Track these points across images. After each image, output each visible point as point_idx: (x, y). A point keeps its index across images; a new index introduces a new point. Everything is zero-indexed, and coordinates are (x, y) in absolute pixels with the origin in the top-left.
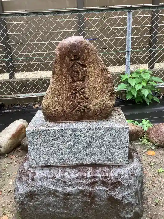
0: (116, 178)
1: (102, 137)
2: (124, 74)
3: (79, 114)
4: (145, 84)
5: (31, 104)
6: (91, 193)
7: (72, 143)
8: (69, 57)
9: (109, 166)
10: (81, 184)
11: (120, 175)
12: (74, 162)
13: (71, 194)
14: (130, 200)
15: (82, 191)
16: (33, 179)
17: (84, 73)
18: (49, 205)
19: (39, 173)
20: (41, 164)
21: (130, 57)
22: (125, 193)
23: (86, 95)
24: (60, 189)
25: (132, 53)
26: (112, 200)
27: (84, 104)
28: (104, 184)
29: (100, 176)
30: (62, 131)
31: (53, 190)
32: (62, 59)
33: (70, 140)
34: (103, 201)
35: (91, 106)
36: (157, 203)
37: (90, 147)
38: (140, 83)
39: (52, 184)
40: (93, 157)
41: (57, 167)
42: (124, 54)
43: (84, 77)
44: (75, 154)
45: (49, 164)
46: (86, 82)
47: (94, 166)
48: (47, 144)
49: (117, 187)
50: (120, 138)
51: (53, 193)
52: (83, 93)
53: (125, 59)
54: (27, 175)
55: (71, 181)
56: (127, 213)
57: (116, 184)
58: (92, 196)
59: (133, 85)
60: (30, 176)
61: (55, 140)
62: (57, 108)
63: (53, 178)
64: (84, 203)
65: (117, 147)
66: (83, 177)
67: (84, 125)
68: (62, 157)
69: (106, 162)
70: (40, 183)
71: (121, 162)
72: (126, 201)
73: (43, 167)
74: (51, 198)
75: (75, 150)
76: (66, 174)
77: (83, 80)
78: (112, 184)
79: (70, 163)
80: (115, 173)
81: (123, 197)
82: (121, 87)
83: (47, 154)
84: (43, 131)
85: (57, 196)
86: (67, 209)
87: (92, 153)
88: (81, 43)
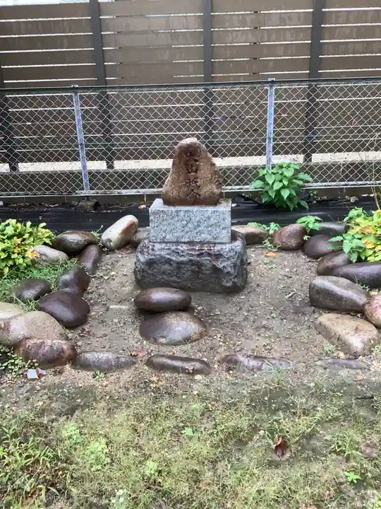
0: (218, 251)
1: (209, 218)
2: (263, 168)
3: (192, 199)
4: (286, 183)
5: (135, 204)
6: (198, 262)
7: (185, 222)
8: (186, 154)
9: (215, 244)
10: (192, 255)
11: (222, 249)
12: (187, 240)
13: (182, 263)
14: (229, 269)
15: (191, 260)
16: (153, 250)
17: (198, 165)
18: (164, 273)
19: (157, 246)
20: (159, 241)
21: (272, 145)
22: (225, 264)
23: (198, 184)
24: (174, 258)
25: (274, 140)
26: (215, 269)
27: (196, 191)
28: (209, 255)
29: (206, 249)
30: (177, 212)
31: (168, 259)
32: (180, 155)
33: (183, 220)
34: (207, 270)
35: (202, 193)
36: (258, 285)
37: (199, 226)
38: (281, 181)
39: (168, 254)
40: (202, 235)
41: (173, 242)
42: (264, 140)
43: (197, 170)
44: (187, 232)
45: (166, 240)
46: (198, 172)
47: (202, 243)
48: (165, 222)
49: (220, 258)
50: (224, 220)
51: (169, 261)
52: (196, 182)
53: (265, 147)
54: (148, 247)
55: (183, 252)
56: (227, 282)
57: (218, 256)
58: (199, 265)
59: (271, 183)
60: (151, 247)
61: (171, 219)
62: (174, 193)
63: (169, 249)
64: (193, 271)
65: (221, 228)
66: (193, 250)
67: (195, 208)
68: (175, 234)
69: (212, 241)
70: (158, 253)
71: (224, 240)
72: (226, 271)
73: (160, 243)
74: (167, 267)
75: (187, 229)
76: (179, 247)
77: (196, 172)
78: (215, 255)
79: (183, 240)
80: (218, 248)
81: (224, 266)
82: (255, 185)
83: (165, 231)
84: (163, 211)
85: (171, 265)
86: (179, 278)
87: (201, 232)
88: (195, 144)
